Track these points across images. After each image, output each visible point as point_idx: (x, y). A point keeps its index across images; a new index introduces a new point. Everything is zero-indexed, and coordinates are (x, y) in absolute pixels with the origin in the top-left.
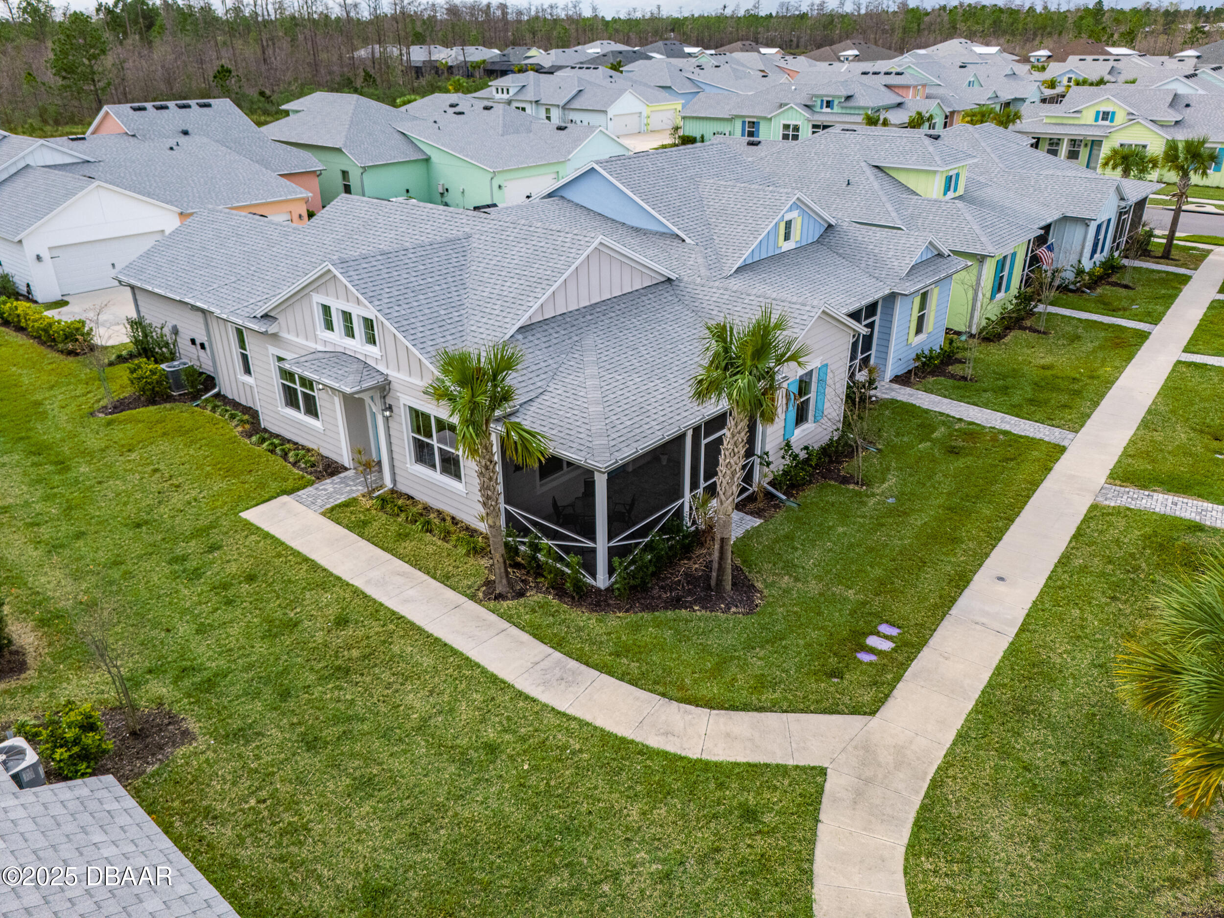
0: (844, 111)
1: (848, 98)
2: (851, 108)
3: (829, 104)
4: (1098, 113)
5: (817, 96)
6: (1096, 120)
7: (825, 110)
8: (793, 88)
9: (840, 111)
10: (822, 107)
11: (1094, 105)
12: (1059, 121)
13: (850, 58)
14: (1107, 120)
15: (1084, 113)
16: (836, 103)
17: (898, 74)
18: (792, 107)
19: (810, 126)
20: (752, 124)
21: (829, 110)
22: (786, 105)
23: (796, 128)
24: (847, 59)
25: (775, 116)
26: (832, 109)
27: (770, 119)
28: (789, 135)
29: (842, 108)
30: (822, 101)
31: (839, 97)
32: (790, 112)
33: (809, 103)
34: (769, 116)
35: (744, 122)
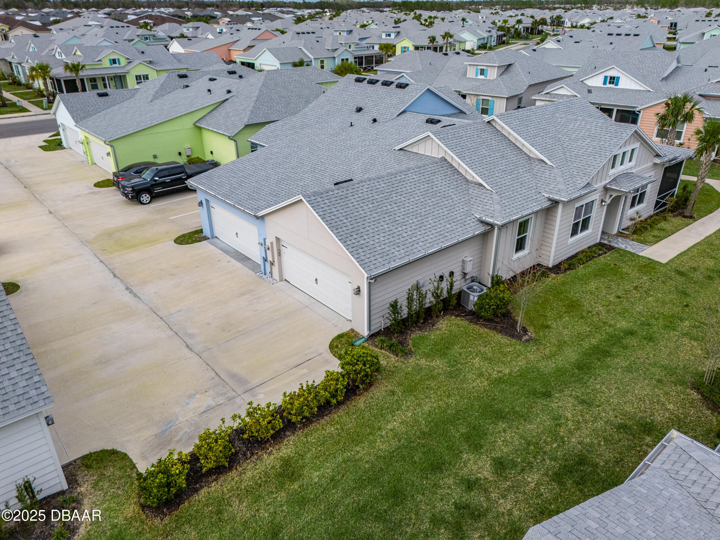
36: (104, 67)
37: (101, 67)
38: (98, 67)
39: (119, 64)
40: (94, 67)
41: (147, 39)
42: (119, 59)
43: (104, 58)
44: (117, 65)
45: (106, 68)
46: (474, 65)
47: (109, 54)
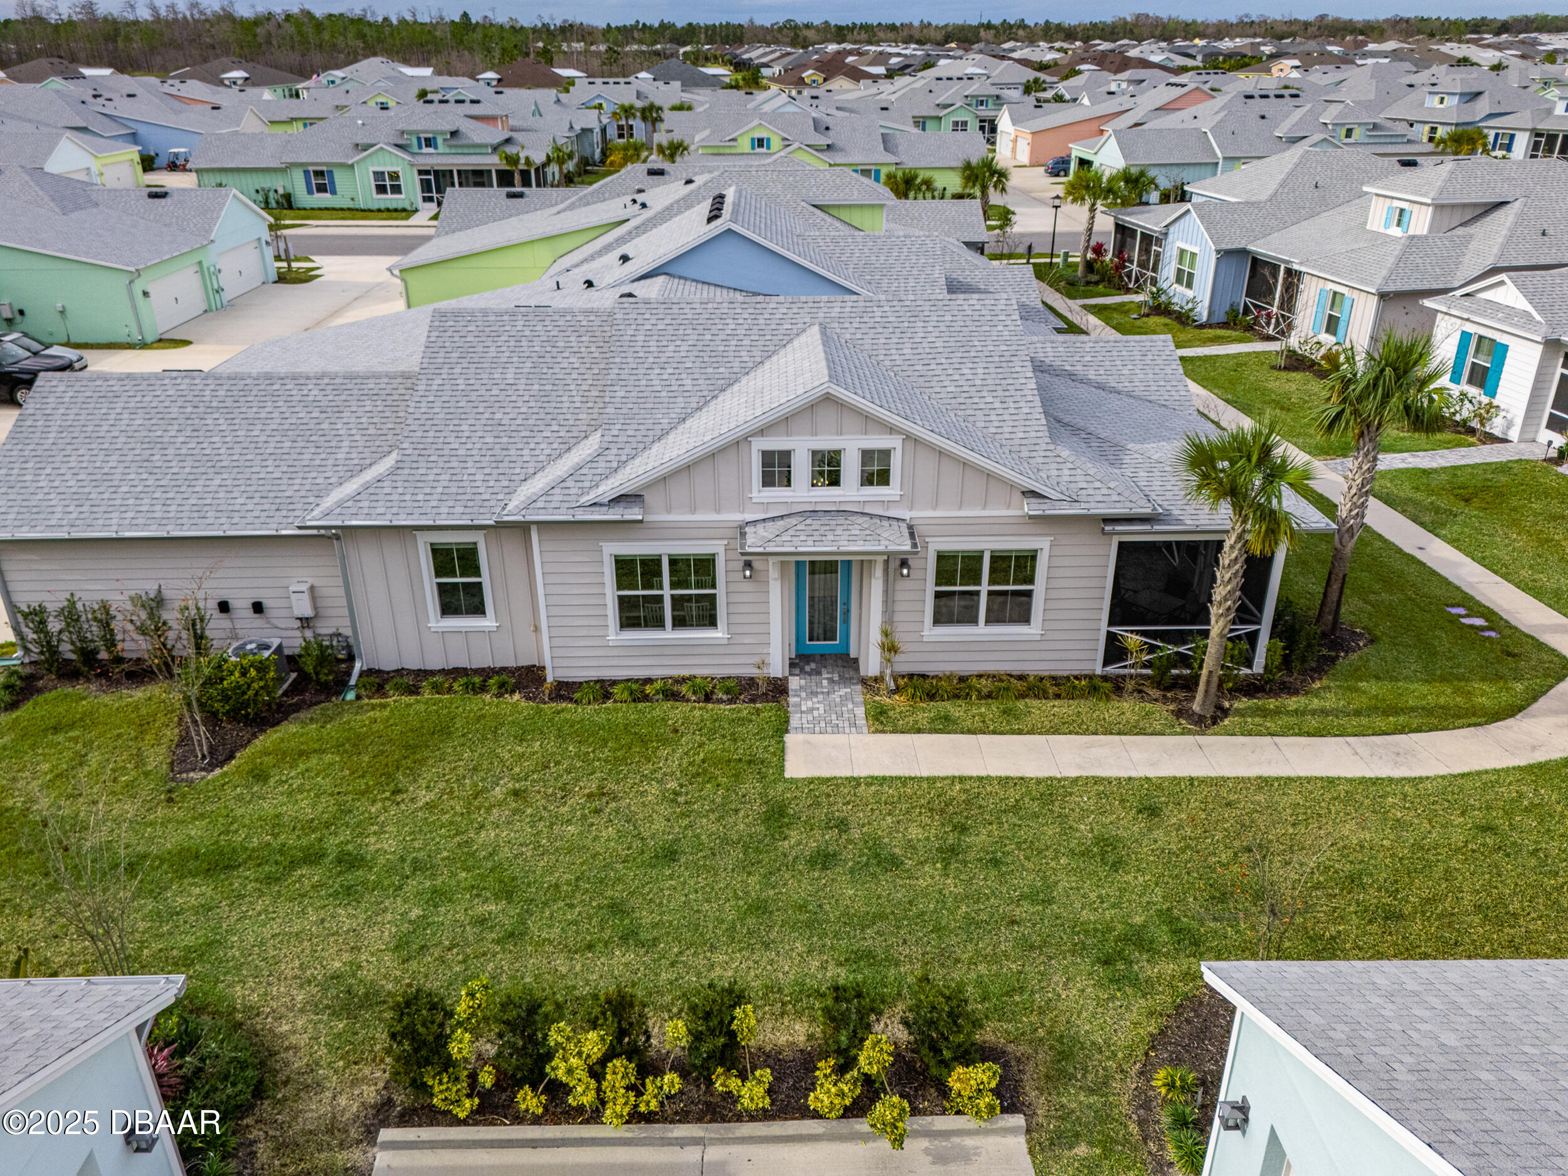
0: (453, 151)
1: (454, 134)
2: (462, 146)
3: (429, 142)
4: (753, 140)
5: (410, 133)
6: (753, 148)
7: (425, 150)
8: (360, 122)
9: (447, 151)
10: (420, 147)
11: (747, 131)
12: (715, 151)
13: (240, 82)
14: (762, 146)
15: (739, 140)
16: (440, 141)
17: (473, 102)
18: (382, 148)
19: (416, 173)
20: (319, 174)
21: (431, 150)
22: (373, 145)
23: (394, 176)
24: (235, 83)
25: (358, 162)
26: (436, 148)
27: (352, 166)
28: (385, 186)
29: (450, 146)
30: (419, 139)
31: (442, 133)
32: (380, 154)
33: (400, 142)
34: (350, 162)
35: (306, 173)
36: (740, 151)
37: (733, 151)
38: (728, 151)
39: (768, 148)
40: (722, 151)
41: (982, 103)
42: (768, 140)
43: (741, 135)
44: (764, 150)
45: (742, 154)
46: (1386, 197)
47: (753, 129)
